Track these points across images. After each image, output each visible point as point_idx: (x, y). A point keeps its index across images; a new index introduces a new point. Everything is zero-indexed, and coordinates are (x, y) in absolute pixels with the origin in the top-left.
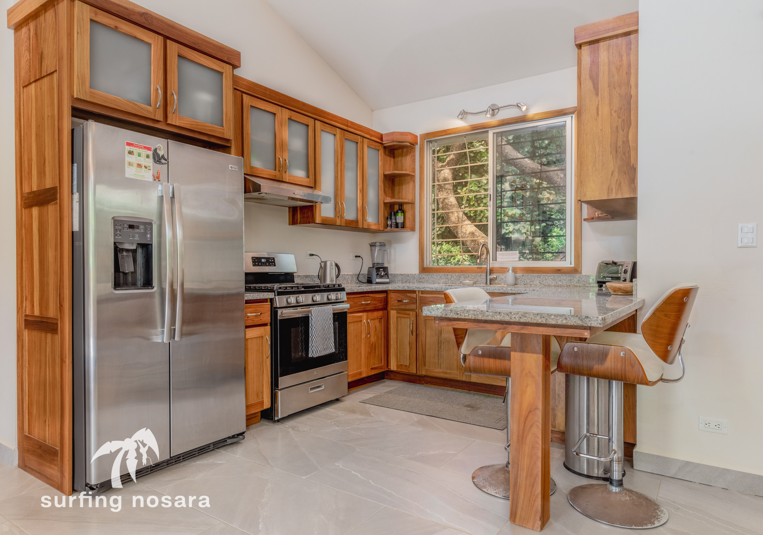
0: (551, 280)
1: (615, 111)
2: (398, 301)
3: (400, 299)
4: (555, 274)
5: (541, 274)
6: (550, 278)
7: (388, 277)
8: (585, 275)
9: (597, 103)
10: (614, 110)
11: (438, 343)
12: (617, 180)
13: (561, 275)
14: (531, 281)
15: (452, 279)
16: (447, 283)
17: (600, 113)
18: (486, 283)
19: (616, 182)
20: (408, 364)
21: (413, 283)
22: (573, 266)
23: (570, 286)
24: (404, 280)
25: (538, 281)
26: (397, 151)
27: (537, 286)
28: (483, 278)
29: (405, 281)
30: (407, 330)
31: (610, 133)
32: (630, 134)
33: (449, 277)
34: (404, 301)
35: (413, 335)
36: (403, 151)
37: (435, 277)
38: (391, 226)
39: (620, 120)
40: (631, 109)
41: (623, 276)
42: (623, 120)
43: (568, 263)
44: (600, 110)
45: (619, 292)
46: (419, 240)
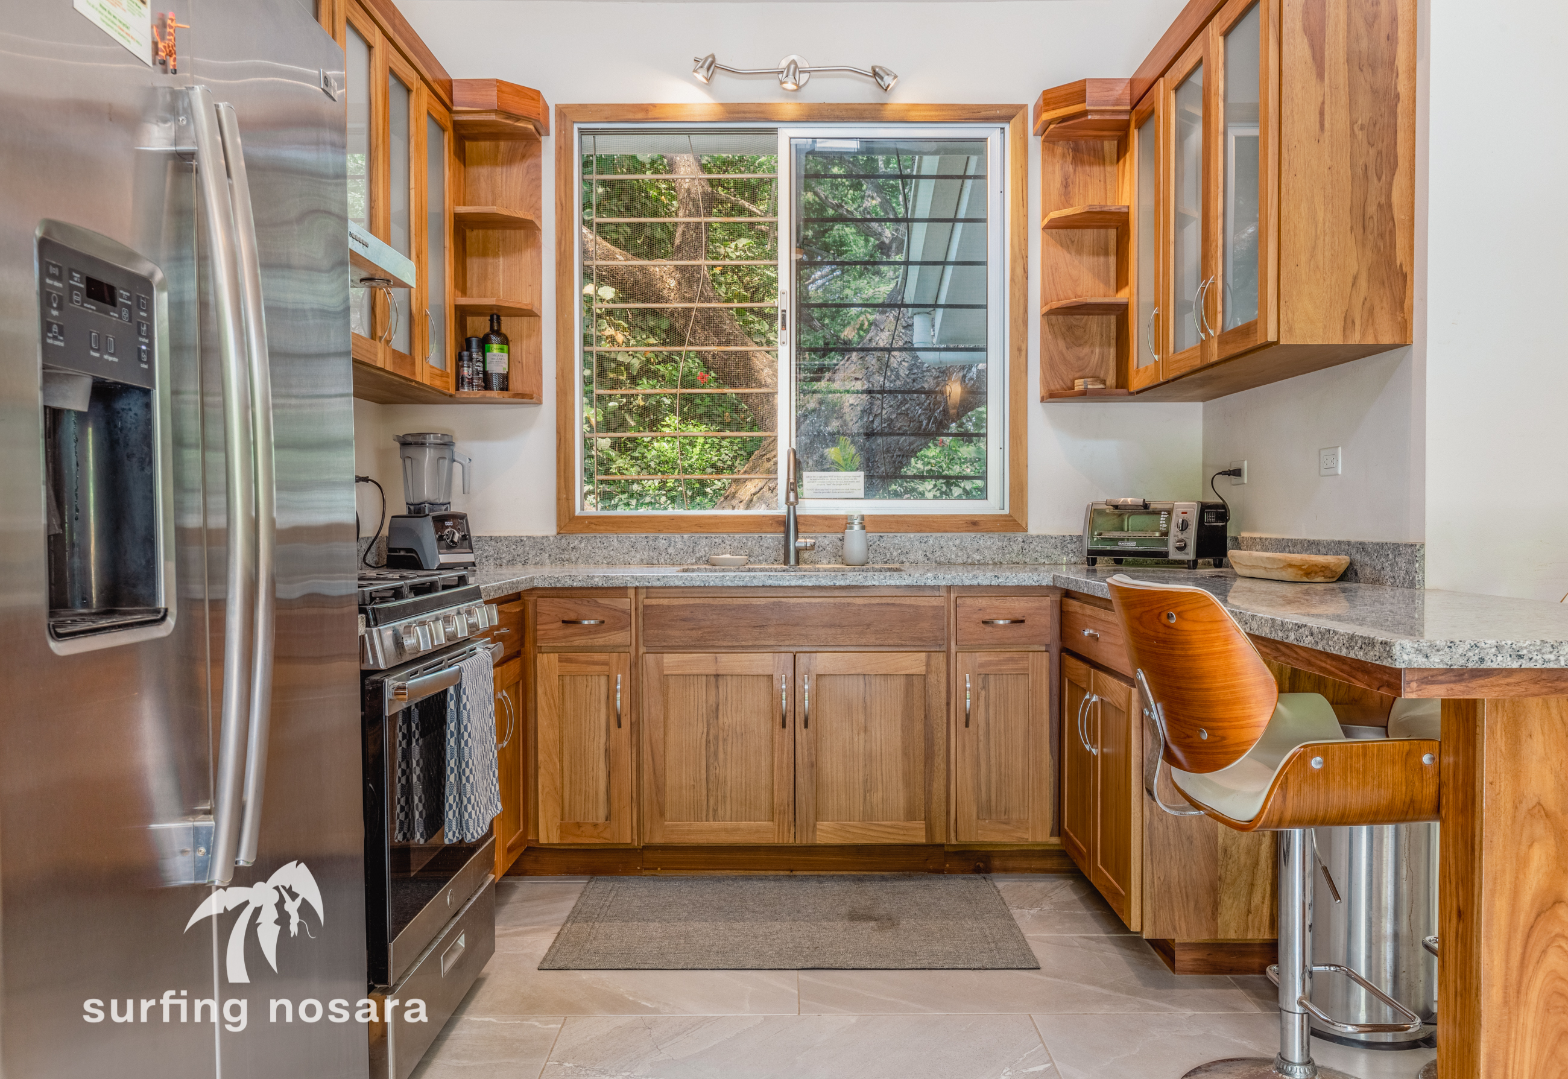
0: (954, 549)
1: (1362, 128)
2: (564, 622)
3: (572, 616)
4: (964, 534)
5: (929, 534)
6: (951, 543)
7: (471, 547)
8: (1038, 536)
9: (1320, 99)
10: (1360, 122)
11: (708, 742)
12: (1365, 299)
13: (979, 536)
14: (902, 553)
15: (669, 551)
16: (655, 562)
17: (1327, 125)
18: (786, 561)
19: (1364, 304)
20: (601, 819)
21: (536, 564)
22: (1007, 511)
23: (1001, 563)
24: (506, 557)
25: (921, 552)
26: (475, 143)
27: (920, 565)
28: (766, 545)
29: (510, 557)
30: (599, 711)
31: (1350, 179)
32: (1394, 188)
33: (662, 543)
34: (586, 622)
35: (620, 726)
36: (497, 147)
37: (615, 543)
38: (471, 383)
39: (1373, 152)
40: (1398, 128)
41: (1175, 536)
42: (1380, 153)
43: (994, 504)
44: (1327, 117)
45: (1319, 576)
46: (558, 432)
